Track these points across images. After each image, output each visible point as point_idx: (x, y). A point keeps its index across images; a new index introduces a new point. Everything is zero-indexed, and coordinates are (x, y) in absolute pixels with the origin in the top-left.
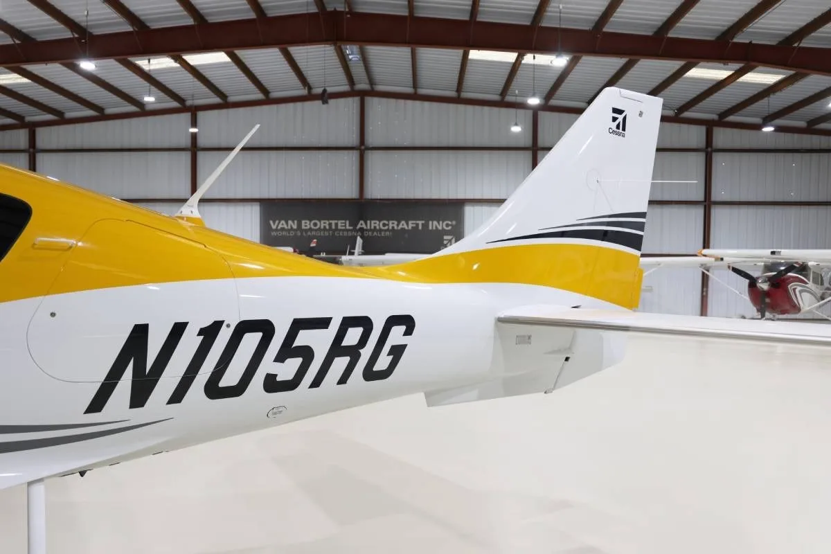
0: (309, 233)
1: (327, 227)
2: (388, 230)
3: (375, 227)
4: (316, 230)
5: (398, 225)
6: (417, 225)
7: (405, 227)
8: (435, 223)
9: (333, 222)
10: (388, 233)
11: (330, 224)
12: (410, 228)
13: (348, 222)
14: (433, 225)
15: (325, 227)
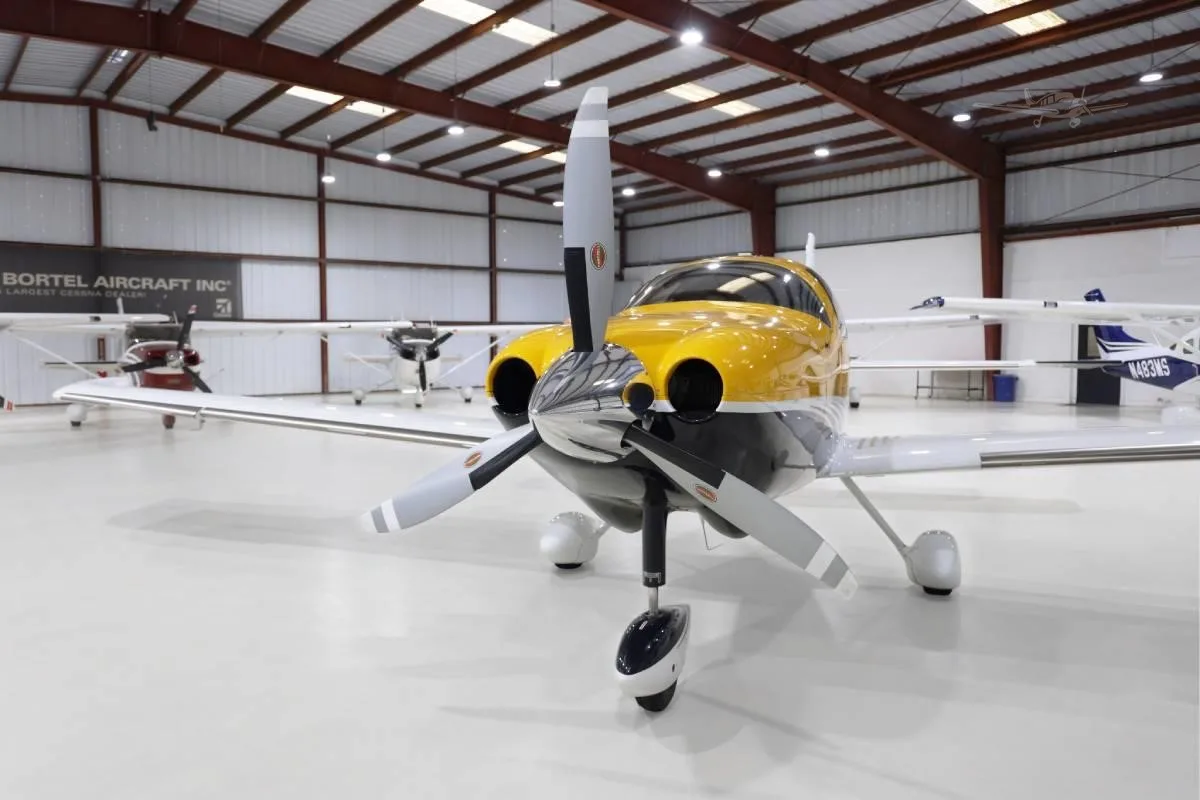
0: (16, 291)
1: (47, 284)
2: (140, 290)
3: (122, 286)
4: (28, 287)
5: (154, 283)
6: (181, 284)
7: (165, 286)
8: (205, 282)
9: (57, 277)
10: (140, 294)
11: (51, 280)
12: (171, 288)
13: (79, 278)
14: (202, 285)
15: (43, 283)
